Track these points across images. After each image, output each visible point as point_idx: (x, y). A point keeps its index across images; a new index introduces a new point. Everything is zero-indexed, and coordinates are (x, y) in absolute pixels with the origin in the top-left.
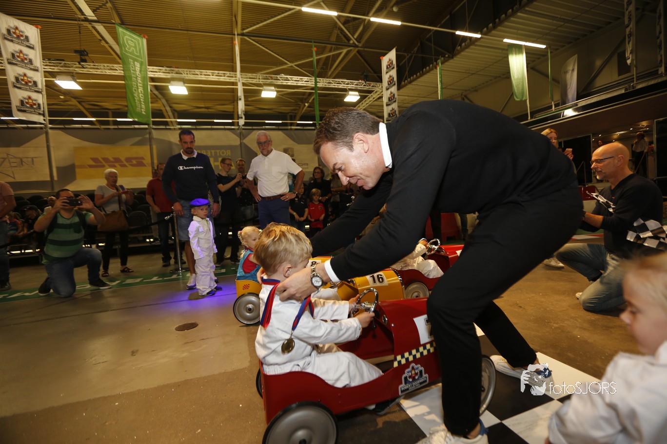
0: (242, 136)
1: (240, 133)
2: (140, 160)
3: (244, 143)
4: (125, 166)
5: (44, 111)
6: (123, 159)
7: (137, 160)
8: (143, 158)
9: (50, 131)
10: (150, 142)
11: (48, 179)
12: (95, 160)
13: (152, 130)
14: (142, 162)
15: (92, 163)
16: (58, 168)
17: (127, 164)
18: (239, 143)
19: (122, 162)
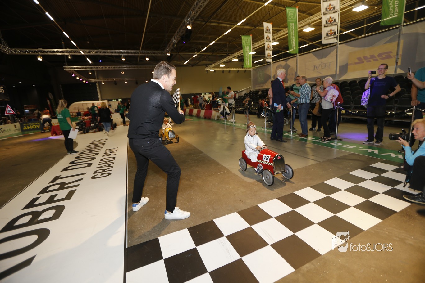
2: (388, 54)
4: (377, 60)
5: (337, 36)
6: (376, 55)
7: (385, 55)
8: (391, 52)
9: (339, 46)
10: (399, 37)
11: (335, 73)
12: (359, 59)
13: (403, 27)
15: (357, 61)
16: (340, 67)
17: (378, 58)
19: (375, 57)
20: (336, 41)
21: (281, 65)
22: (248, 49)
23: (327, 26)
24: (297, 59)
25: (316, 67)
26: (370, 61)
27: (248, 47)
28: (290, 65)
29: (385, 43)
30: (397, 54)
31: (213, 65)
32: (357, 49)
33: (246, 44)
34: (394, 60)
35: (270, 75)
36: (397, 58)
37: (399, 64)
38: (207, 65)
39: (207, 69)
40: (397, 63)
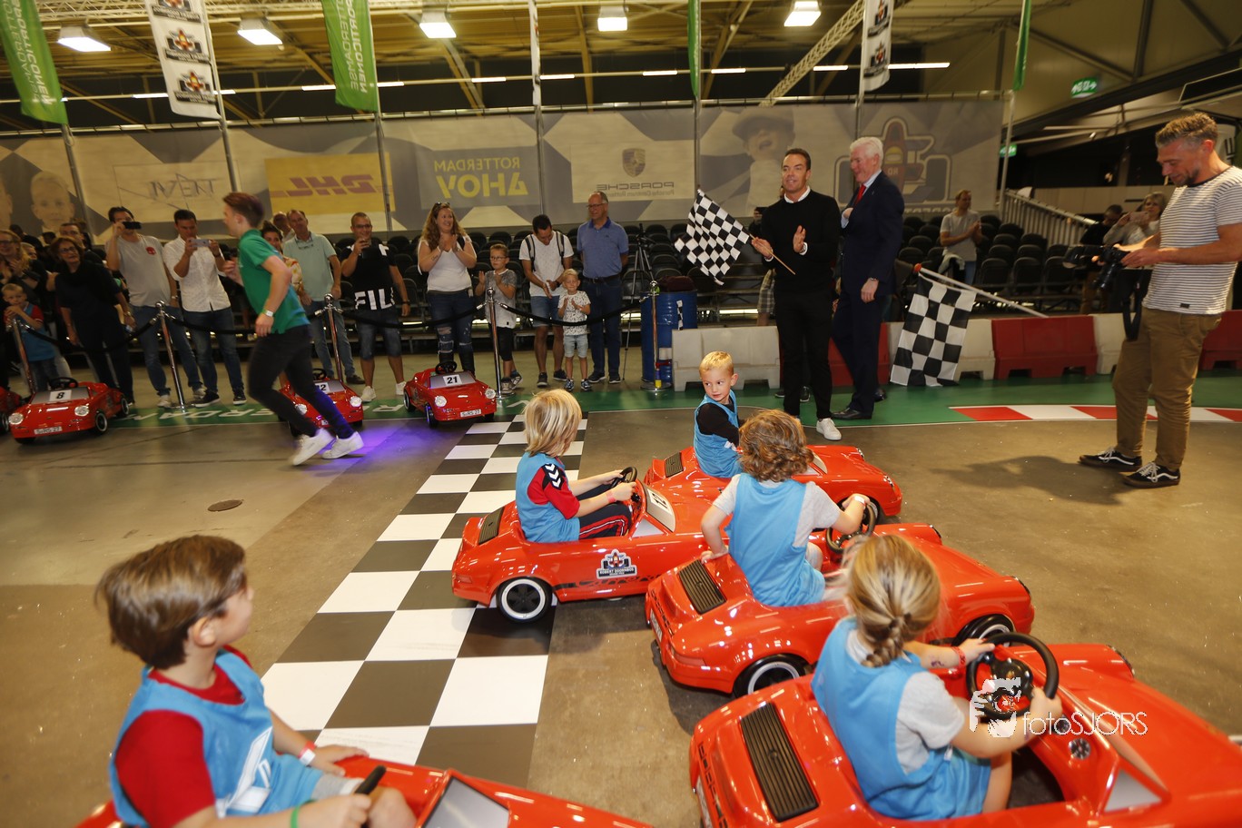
0: (539, 127)
1: (538, 121)
2: (366, 181)
3: (545, 142)
4: (342, 192)
5: (216, 97)
7: (360, 181)
9: (229, 132)
10: (379, 145)
12: (297, 181)
13: (382, 122)
14: (368, 184)
17: (345, 188)
18: (536, 142)
20: (217, 116)
24: (68, 147)
25: (162, 189)
26: (326, 193)
29: (354, 152)
30: (385, 186)
32: (283, 153)
34: (381, 196)
36: (386, 195)
37: (393, 208)
40: (388, 206)
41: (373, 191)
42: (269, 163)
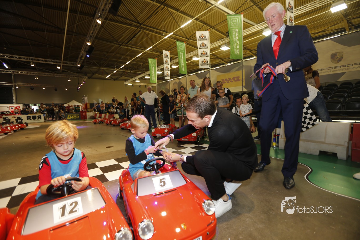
2: (238, 78)
5: (209, 64)
6: (232, 78)
7: (236, 78)
10: (242, 68)
13: (243, 62)
19: (231, 80)
20: (209, 67)
21: (176, 82)
22: (153, 69)
23: (202, 57)
24: (186, 79)
26: (228, 82)
27: (153, 67)
28: (182, 83)
29: (236, 71)
30: (242, 79)
31: (131, 80)
32: (221, 74)
33: (152, 65)
34: (241, 82)
35: (169, 89)
36: (243, 81)
38: (126, 80)
39: (126, 83)
40: (243, 84)
41: (240, 81)
42: (218, 76)
